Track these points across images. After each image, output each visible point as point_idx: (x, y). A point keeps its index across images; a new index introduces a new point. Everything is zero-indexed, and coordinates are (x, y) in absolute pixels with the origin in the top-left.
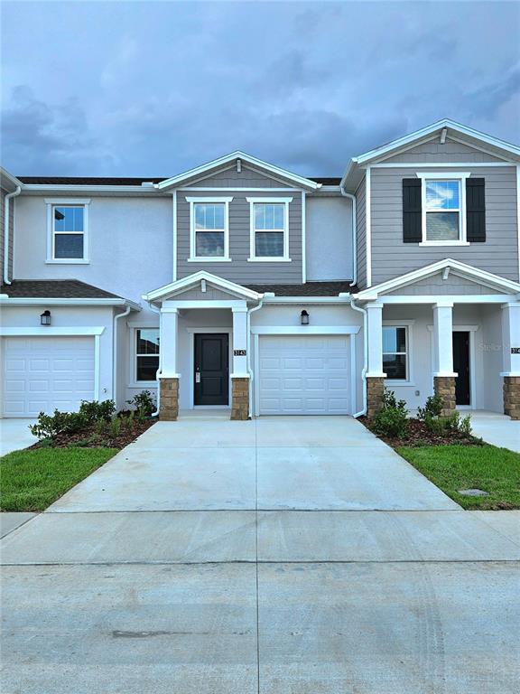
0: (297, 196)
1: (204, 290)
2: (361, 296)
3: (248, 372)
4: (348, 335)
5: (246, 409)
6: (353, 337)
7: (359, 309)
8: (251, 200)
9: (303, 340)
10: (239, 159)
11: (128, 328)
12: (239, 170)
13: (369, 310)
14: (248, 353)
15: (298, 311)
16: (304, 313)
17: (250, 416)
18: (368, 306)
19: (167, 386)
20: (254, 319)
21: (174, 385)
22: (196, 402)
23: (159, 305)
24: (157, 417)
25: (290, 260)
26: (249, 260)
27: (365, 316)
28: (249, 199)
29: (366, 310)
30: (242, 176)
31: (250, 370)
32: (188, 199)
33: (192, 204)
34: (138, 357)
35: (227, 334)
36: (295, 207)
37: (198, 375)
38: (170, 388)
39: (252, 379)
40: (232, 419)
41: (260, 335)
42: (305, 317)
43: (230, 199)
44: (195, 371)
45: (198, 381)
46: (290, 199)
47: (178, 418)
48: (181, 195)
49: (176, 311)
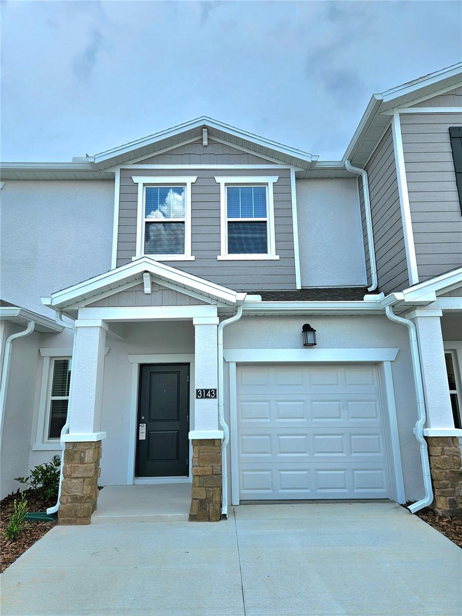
0: (283, 175)
1: (148, 289)
2: (407, 296)
3: (220, 428)
4: (377, 364)
5: (217, 499)
6: (387, 367)
7: (400, 319)
8: (222, 180)
9: (306, 371)
10: (204, 127)
11: (40, 357)
12: (205, 143)
13: (419, 321)
14: (221, 393)
15: (298, 326)
16: (307, 329)
17: (225, 511)
18: (418, 313)
19: (77, 456)
20: (229, 337)
21: (89, 455)
22: (140, 472)
23: (74, 315)
24: (55, 515)
25: (277, 257)
26: (219, 258)
27: (412, 332)
28: (218, 179)
29: (414, 320)
30: (209, 150)
31: (224, 424)
32: (136, 179)
33: (140, 187)
34: (53, 401)
35: (188, 364)
36: (282, 189)
37: (143, 428)
38: (82, 461)
39: (227, 441)
40: (193, 518)
41: (239, 365)
42: (310, 336)
43: (193, 179)
44: (139, 421)
45: (143, 437)
46: (275, 179)
47: (94, 518)
48: (127, 175)
49: (99, 323)
